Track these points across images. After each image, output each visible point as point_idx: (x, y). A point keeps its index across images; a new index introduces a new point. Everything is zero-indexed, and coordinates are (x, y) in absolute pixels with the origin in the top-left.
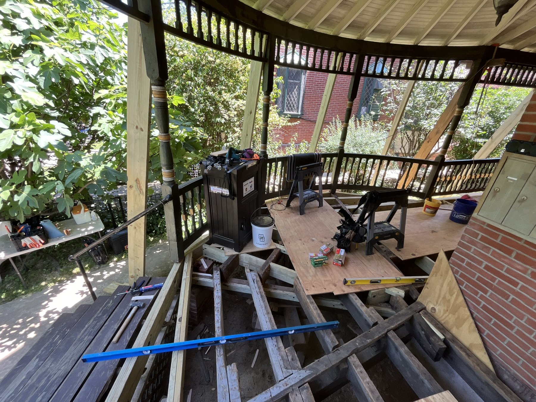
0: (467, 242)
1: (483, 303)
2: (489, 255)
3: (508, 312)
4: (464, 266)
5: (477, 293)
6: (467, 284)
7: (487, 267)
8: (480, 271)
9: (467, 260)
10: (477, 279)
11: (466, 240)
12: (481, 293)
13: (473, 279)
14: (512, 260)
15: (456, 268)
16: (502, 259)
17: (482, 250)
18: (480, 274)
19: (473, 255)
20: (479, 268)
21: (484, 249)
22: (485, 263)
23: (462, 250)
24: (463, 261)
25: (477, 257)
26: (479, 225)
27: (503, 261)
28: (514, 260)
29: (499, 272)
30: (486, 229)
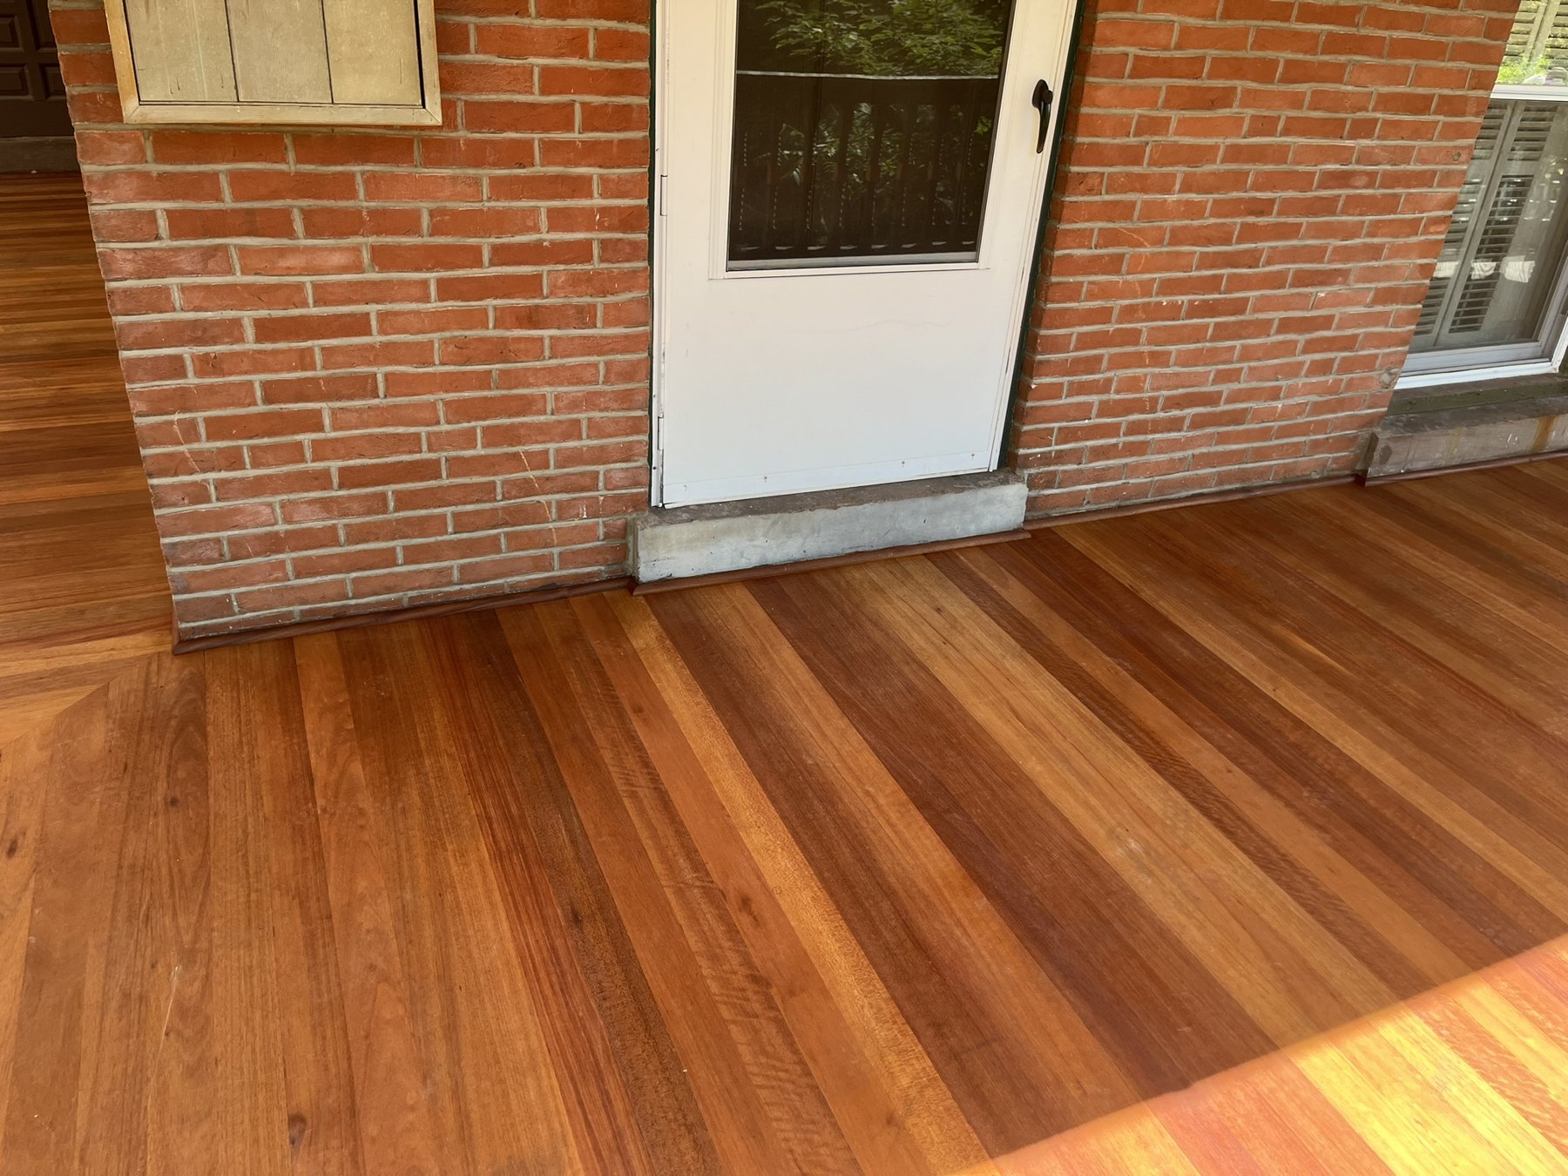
0: (139, 276)
1: (334, 465)
2: (239, 278)
3: (401, 430)
4: (198, 387)
5: (296, 453)
6: (252, 448)
7: (266, 330)
8: (258, 362)
9: (186, 352)
10: (268, 400)
11: (129, 267)
12: (306, 438)
13: (252, 410)
14: (307, 249)
15: (176, 417)
16: (284, 263)
17: (210, 273)
18: (263, 371)
19: (191, 315)
20: (244, 354)
21: (211, 265)
22: (248, 316)
23: (146, 323)
24: (175, 367)
25: (209, 315)
26: (129, 173)
27: (289, 271)
28: (310, 242)
29: (302, 316)
30: (160, 175)
